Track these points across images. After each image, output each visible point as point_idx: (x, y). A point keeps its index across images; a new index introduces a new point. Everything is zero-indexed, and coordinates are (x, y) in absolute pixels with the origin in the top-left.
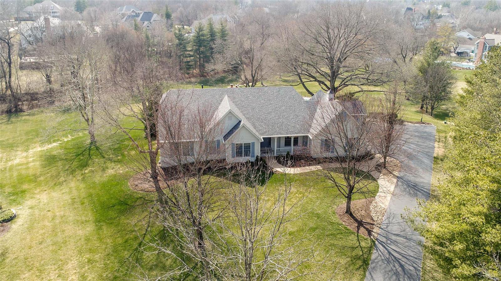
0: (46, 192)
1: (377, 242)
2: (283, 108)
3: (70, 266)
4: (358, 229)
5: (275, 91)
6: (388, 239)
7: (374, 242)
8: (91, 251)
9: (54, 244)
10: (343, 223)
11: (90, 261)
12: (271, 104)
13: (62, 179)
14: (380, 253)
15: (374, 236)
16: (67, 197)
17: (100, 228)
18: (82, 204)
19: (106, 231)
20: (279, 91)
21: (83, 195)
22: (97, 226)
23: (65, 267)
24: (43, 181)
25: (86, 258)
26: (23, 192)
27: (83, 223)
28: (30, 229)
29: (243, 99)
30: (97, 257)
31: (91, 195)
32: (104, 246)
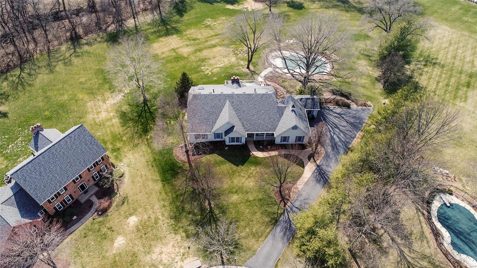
0: (131, 152)
1: (286, 211)
2: (263, 111)
3: (156, 208)
4: (281, 202)
5: (259, 97)
6: (291, 209)
7: (285, 210)
8: (163, 200)
9: (147, 193)
10: (275, 198)
11: (164, 206)
12: (255, 108)
13: (136, 141)
14: (284, 217)
15: (286, 207)
16: (144, 160)
17: (164, 186)
18: (153, 166)
19: (168, 188)
20: (262, 97)
21: (152, 159)
22: (162, 184)
23: (154, 208)
24: (127, 141)
25: (162, 204)
26: (119, 149)
27: (156, 181)
28: (133, 182)
29: (238, 104)
30: (166, 204)
31: (155, 160)
32: (168, 198)
